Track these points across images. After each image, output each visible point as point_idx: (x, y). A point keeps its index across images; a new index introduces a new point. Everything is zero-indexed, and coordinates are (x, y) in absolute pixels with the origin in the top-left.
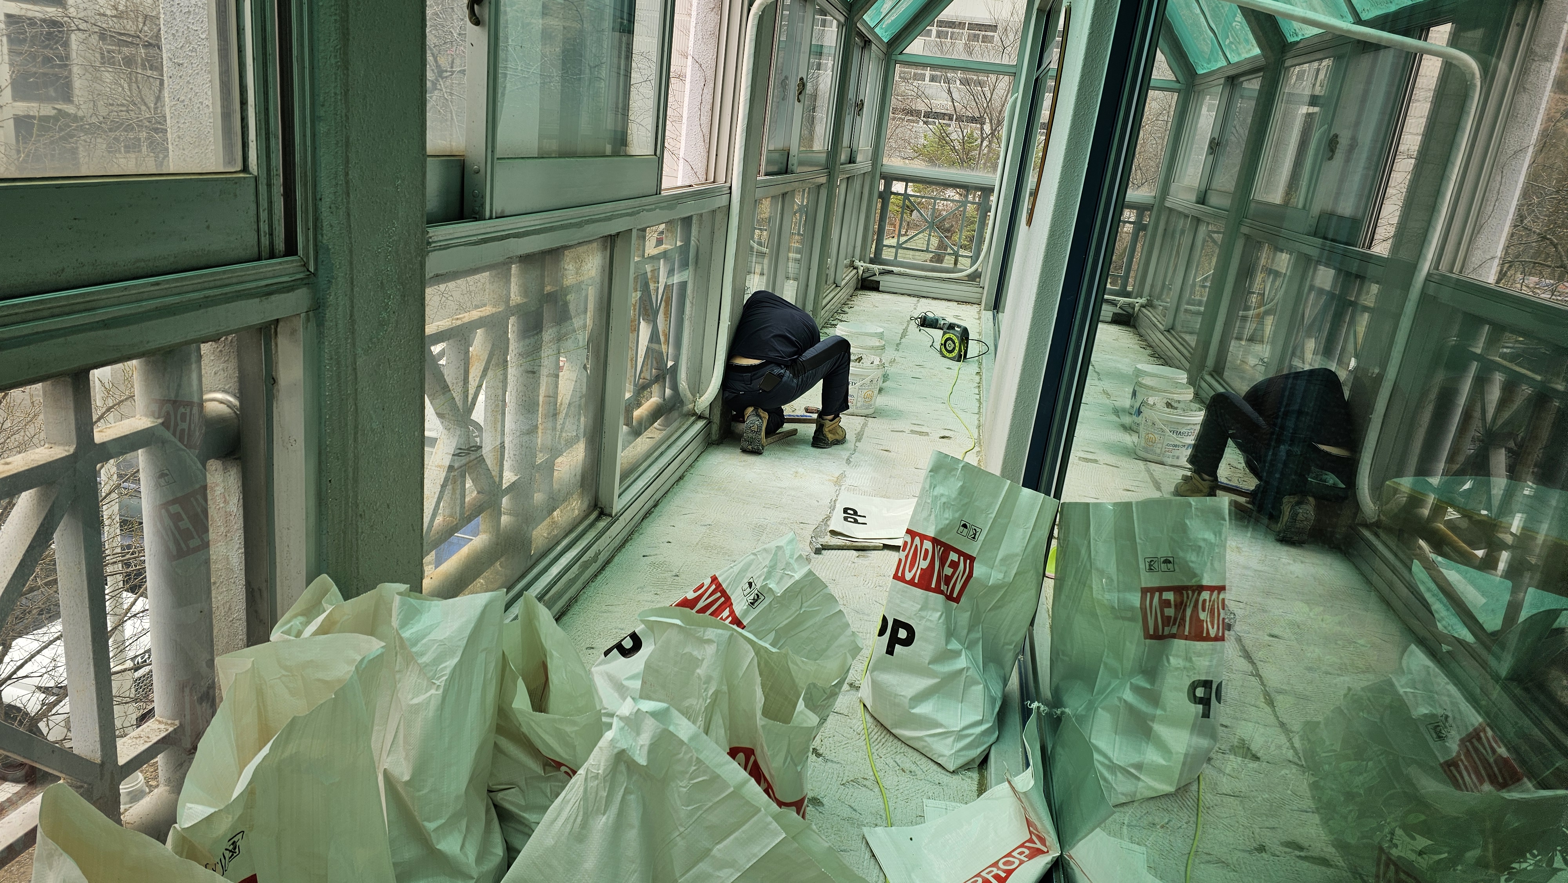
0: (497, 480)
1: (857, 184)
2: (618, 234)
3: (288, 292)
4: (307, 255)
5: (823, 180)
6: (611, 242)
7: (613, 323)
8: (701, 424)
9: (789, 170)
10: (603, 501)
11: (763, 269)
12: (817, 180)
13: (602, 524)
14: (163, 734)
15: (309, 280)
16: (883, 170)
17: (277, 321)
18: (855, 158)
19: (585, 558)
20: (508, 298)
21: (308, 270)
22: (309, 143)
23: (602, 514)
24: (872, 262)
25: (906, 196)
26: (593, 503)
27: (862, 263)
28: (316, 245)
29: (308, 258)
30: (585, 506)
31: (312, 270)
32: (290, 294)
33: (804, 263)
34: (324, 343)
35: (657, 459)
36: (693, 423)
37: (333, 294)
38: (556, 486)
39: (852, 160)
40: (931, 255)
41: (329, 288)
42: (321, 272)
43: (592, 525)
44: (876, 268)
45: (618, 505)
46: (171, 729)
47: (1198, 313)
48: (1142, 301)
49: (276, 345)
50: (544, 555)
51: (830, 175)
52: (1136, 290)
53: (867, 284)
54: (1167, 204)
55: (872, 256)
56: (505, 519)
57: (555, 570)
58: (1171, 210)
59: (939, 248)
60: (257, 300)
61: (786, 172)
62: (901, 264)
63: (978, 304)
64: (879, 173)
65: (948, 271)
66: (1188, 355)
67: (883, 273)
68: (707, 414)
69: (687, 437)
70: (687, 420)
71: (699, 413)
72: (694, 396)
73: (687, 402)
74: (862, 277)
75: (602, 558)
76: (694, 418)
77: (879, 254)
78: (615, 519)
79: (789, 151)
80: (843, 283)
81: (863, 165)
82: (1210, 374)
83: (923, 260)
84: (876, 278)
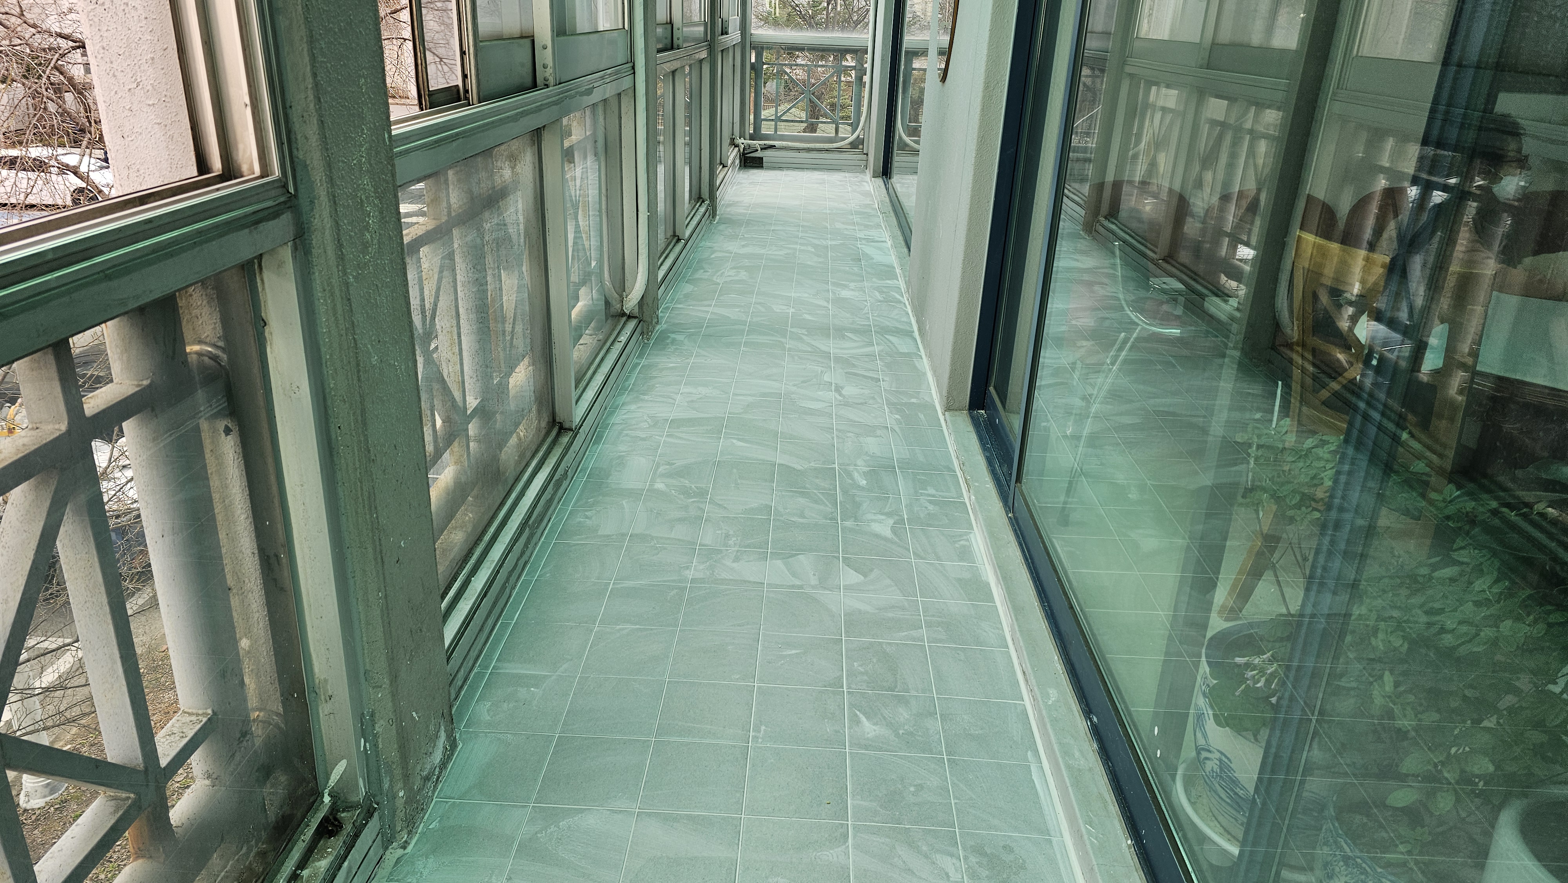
1: (730, 57)
2: (544, 127)
3: (274, 218)
4: (285, 174)
5: (704, 55)
6: (537, 135)
8: (632, 324)
9: (675, 46)
10: (561, 416)
12: (697, 56)
13: (565, 439)
14: (198, 726)
15: (291, 203)
16: (753, 40)
17: (261, 255)
18: (727, 29)
19: (555, 479)
20: (449, 206)
21: (288, 192)
24: (752, 138)
26: (551, 420)
27: (742, 140)
28: (292, 162)
29: (286, 178)
30: (544, 424)
31: (292, 190)
32: (276, 221)
33: (695, 145)
34: (313, 273)
35: (599, 365)
36: (625, 323)
37: (317, 216)
38: (513, 405)
39: (724, 32)
40: (805, 125)
41: (312, 210)
42: (301, 193)
43: (555, 442)
44: (756, 143)
46: (205, 720)
50: (517, 479)
51: (709, 48)
53: (750, 161)
55: (751, 132)
56: (473, 446)
57: (532, 493)
60: (247, 231)
61: (672, 48)
62: (783, 138)
63: (863, 172)
64: (747, 43)
65: (831, 140)
66: (1081, 202)
67: (765, 148)
68: (636, 311)
69: (623, 338)
70: (619, 321)
71: (628, 313)
72: (621, 296)
73: (614, 303)
74: (744, 154)
75: (570, 474)
76: (624, 319)
77: (757, 127)
78: (576, 432)
79: (671, 23)
80: (730, 162)
81: (734, 36)
82: (1106, 218)
83: (796, 130)
84: (758, 154)
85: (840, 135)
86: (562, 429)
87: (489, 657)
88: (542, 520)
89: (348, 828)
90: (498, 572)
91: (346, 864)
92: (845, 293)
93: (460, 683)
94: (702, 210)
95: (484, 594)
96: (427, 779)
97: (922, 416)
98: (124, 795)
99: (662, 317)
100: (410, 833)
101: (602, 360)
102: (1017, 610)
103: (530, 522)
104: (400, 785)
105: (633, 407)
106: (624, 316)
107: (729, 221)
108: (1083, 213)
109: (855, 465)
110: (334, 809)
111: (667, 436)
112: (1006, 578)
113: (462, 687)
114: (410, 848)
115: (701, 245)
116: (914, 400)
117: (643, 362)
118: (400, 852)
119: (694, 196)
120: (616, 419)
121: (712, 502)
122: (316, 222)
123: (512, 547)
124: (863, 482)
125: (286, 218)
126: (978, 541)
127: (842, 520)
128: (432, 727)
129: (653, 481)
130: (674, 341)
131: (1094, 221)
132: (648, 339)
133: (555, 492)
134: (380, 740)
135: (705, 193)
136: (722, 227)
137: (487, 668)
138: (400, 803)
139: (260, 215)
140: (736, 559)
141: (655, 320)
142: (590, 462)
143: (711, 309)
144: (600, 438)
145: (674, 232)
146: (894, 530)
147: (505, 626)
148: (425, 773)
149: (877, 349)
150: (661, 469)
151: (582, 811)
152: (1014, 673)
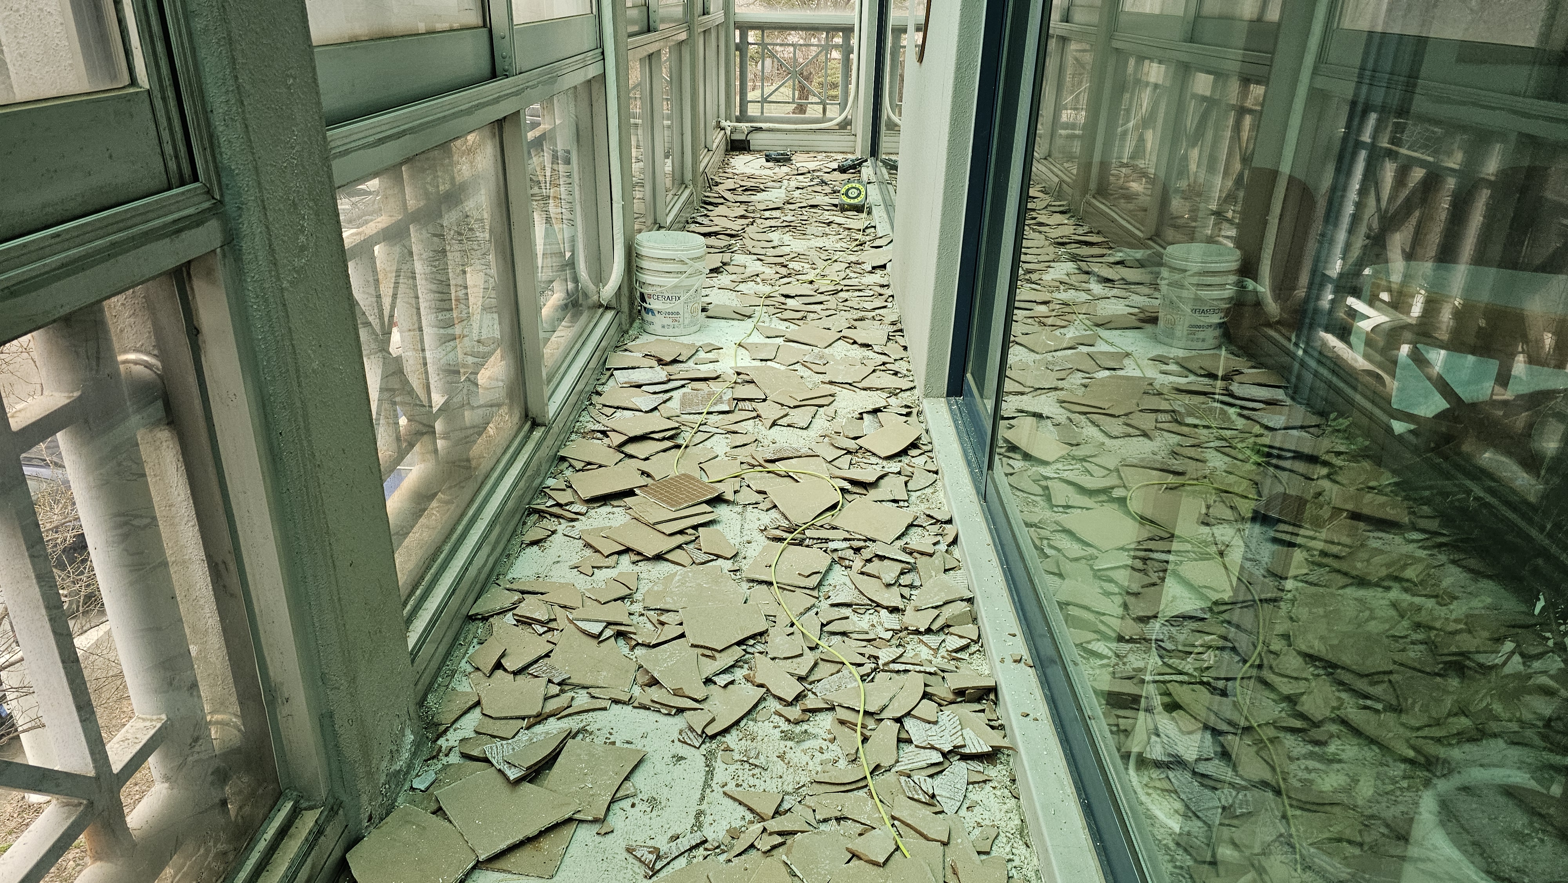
2: (505, 118)
3: (198, 225)
4: (209, 179)
5: (683, 36)
6: (499, 127)
7: (514, 218)
8: (609, 315)
9: (651, 28)
10: (534, 410)
12: (678, 37)
13: (537, 434)
14: (152, 732)
15: (217, 209)
16: (737, 19)
17: (189, 262)
19: (529, 472)
21: (214, 198)
22: (187, 45)
23: (535, 425)
24: (738, 120)
25: (763, 45)
26: (524, 415)
27: (728, 123)
28: (216, 167)
29: (211, 184)
31: (218, 196)
32: (201, 229)
33: (676, 130)
34: (245, 280)
36: (602, 315)
37: (246, 222)
38: (483, 400)
40: (795, 106)
41: (240, 216)
42: (227, 199)
43: (527, 437)
44: (744, 126)
45: (548, 413)
46: (159, 725)
49: (192, 289)
50: (488, 476)
53: (737, 145)
55: (738, 113)
56: (440, 443)
60: (168, 240)
61: (649, 31)
62: (769, 120)
64: (730, 22)
65: (816, 121)
67: (752, 131)
68: (614, 303)
70: (595, 312)
71: (605, 303)
72: (598, 286)
74: (730, 138)
76: (601, 310)
77: (743, 109)
78: (548, 426)
79: (646, 5)
80: (715, 146)
81: (716, 16)
83: (784, 111)
84: (745, 138)
85: (828, 115)
93: (429, 680)
98: (78, 802)
101: (578, 352)
104: (363, 782)
106: (600, 307)
113: (432, 683)
119: (677, 179)
122: (245, 228)
125: (213, 225)
128: (397, 726)
134: (341, 740)
135: (688, 180)
138: (365, 800)
139: (182, 223)
145: (655, 220)
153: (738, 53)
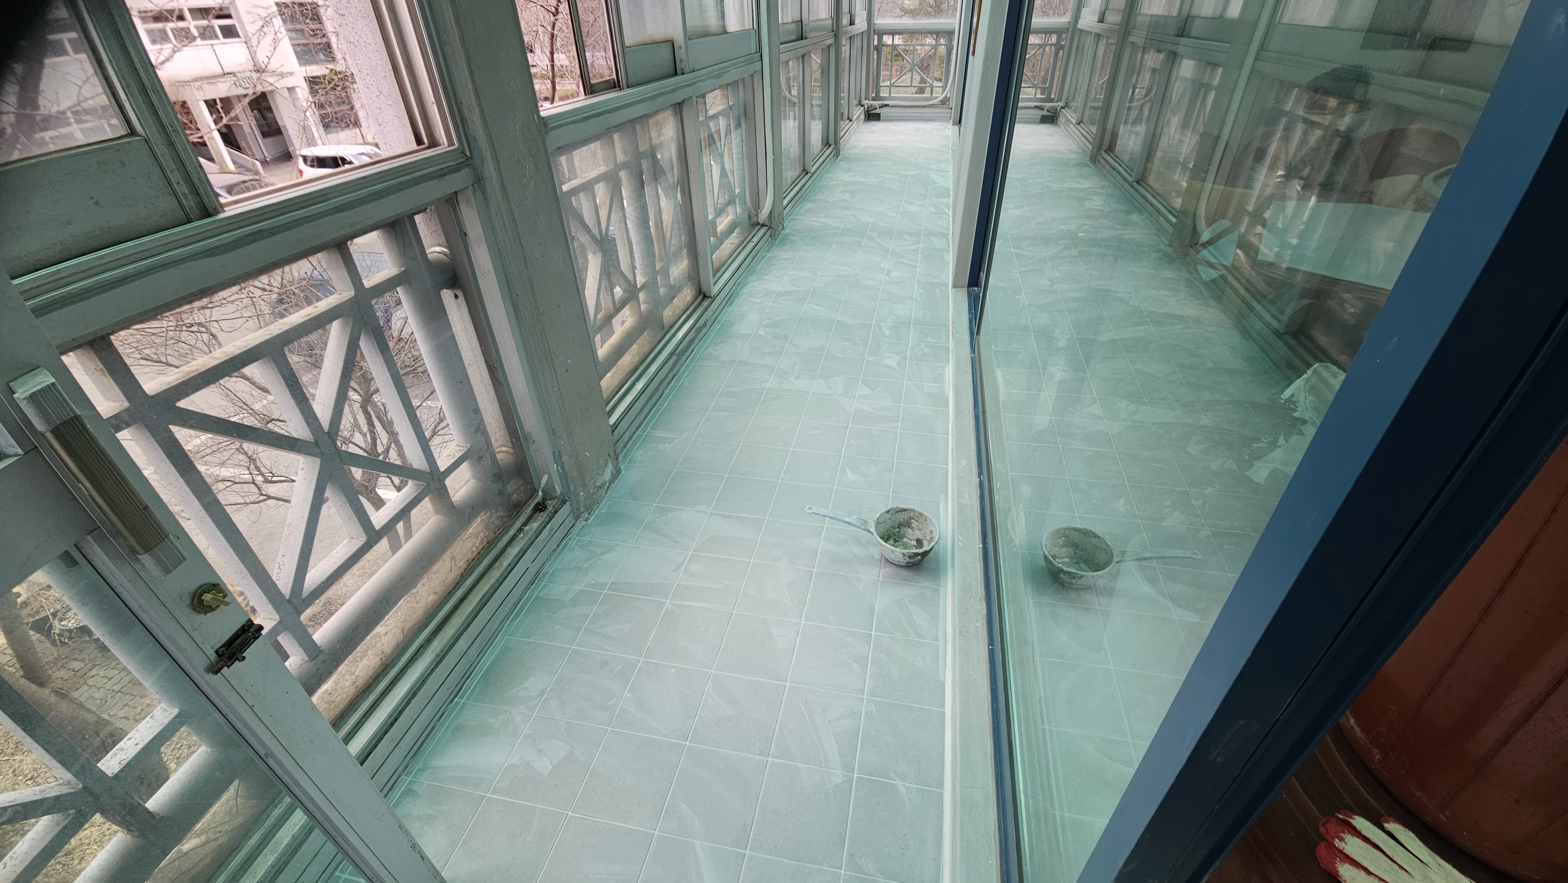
0: (632, 281)
1: (857, 42)
2: (683, 101)
4: (462, 145)
5: (831, 41)
6: (679, 107)
8: (764, 230)
9: (804, 37)
10: (704, 289)
11: (795, 115)
12: (826, 42)
13: (706, 303)
14: (462, 452)
15: (468, 162)
16: (876, 28)
17: (456, 193)
18: (854, 21)
19: (698, 326)
20: (615, 159)
21: (466, 156)
24: (874, 99)
25: (894, 47)
26: (698, 291)
27: (867, 101)
28: (467, 137)
29: (463, 147)
30: (694, 293)
31: (468, 155)
32: (459, 174)
35: (736, 257)
36: (759, 230)
37: (487, 170)
38: (672, 282)
39: (852, 23)
40: (916, 89)
41: (483, 166)
43: (700, 304)
44: (876, 103)
45: (715, 290)
46: (466, 449)
47: (1098, 108)
48: (1061, 104)
49: (460, 210)
50: (672, 327)
51: (836, 36)
52: (1056, 98)
53: (872, 116)
54: (1079, 26)
55: (873, 95)
56: (643, 307)
57: (680, 334)
58: (1081, 30)
59: (921, 82)
60: (436, 180)
61: (802, 39)
62: (894, 99)
63: (948, 121)
64: (873, 31)
65: (927, 99)
66: (1091, 140)
67: (882, 107)
68: (767, 223)
69: (755, 240)
70: (754, 229)
71: (761, 223)
72: (757, 211)
73: (753, 216)
74: (867, 111)
75: (709, 324)
76: (759, 227)
77: (878, 93)
78: (713, 299)
79: (801, 21)
80: (854, 118)
81: (861, 24)
82: (1106, 152)
83: (910, 93)
84: (878, 111)
85: (934, 95)
86: (705, 297)
87: (646, 426)
88: (686, 351)
89: (550, 508)
90: (653, 380)
91: (549, 525)
92: (912, 208)
93: (626, 440)
94: (828, 152)
95: (643, 391)
96: (600, 487)
97: (938, 291)
98: (421, 483)
99: (788, 225)
100: (589, 514)
101: (739, 253)
102: (958, 413)
103: (677, 352)
104: (581, 489)
105: (756, 283)
106: (756, 225)
107: (848, 159)
108: (1091, 147)
109: (886, 322)
110: (544, 499)
111: (773, 302)
112: (957, 394)
113: (628, 442)
114: (589, 522)
115: (825, 176)
116: (936, 281)
117: (769, 254)
118: (585, 523)
119: (825, 142)
120: (745, 291)
121: (791, 343)
122: (486, 173)
123: (663, 366)
124: (888, 333)
125: (465, 173)
126: (949, 372)
127: (868, 356)
128: (601, 462)
129: (758, 329)
130: (792, 241)
131: (1097, 153)
132: (775, 240)
133: (696, 335)
134: (566, 466)
135: (832, 141)
136: (842, 163)
137: (644, 432)
138: (582, 499)
139: (446, 171)
140: (797, 378)
141: (780, 228)
142: (723, 318)
143: (819, 220)
144: (733, 302)
145: (804, 168)
146: (898, 363)
147: (658, 410)
148: (597, 484)
149: (921, 246)
150: (764, 323)
151: (681, 510)
152: (947, 450)
153: (875, 52)
